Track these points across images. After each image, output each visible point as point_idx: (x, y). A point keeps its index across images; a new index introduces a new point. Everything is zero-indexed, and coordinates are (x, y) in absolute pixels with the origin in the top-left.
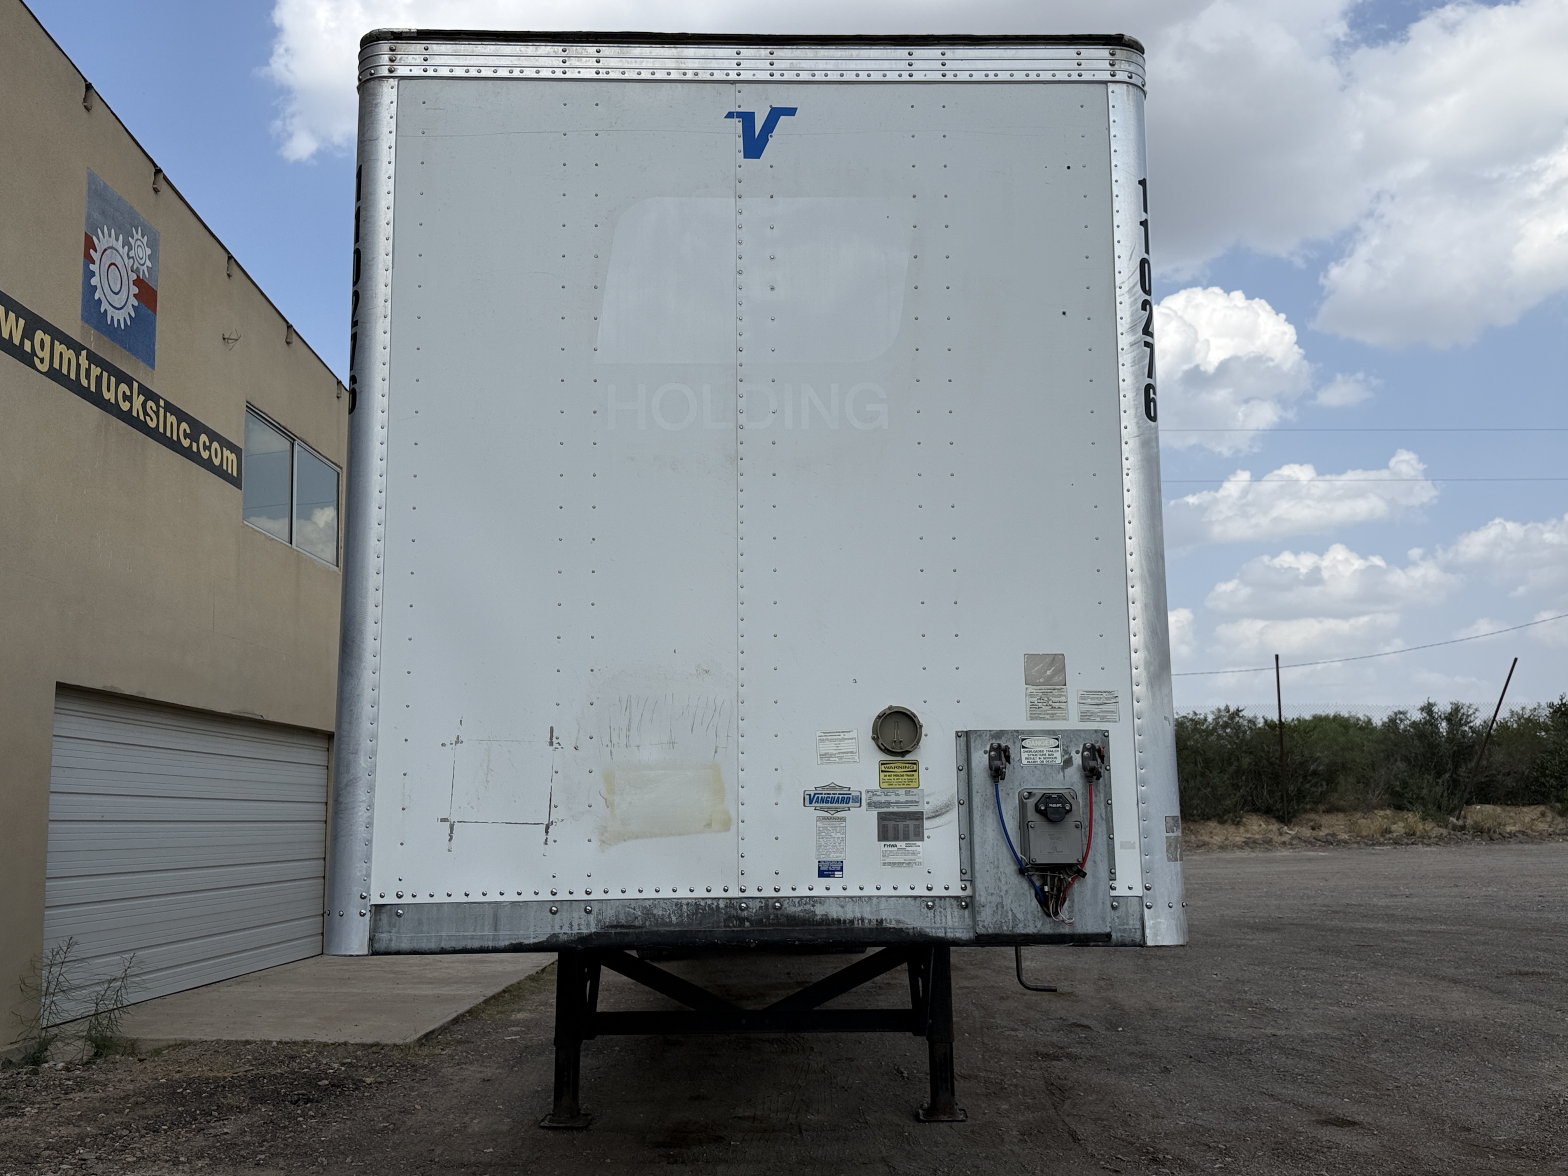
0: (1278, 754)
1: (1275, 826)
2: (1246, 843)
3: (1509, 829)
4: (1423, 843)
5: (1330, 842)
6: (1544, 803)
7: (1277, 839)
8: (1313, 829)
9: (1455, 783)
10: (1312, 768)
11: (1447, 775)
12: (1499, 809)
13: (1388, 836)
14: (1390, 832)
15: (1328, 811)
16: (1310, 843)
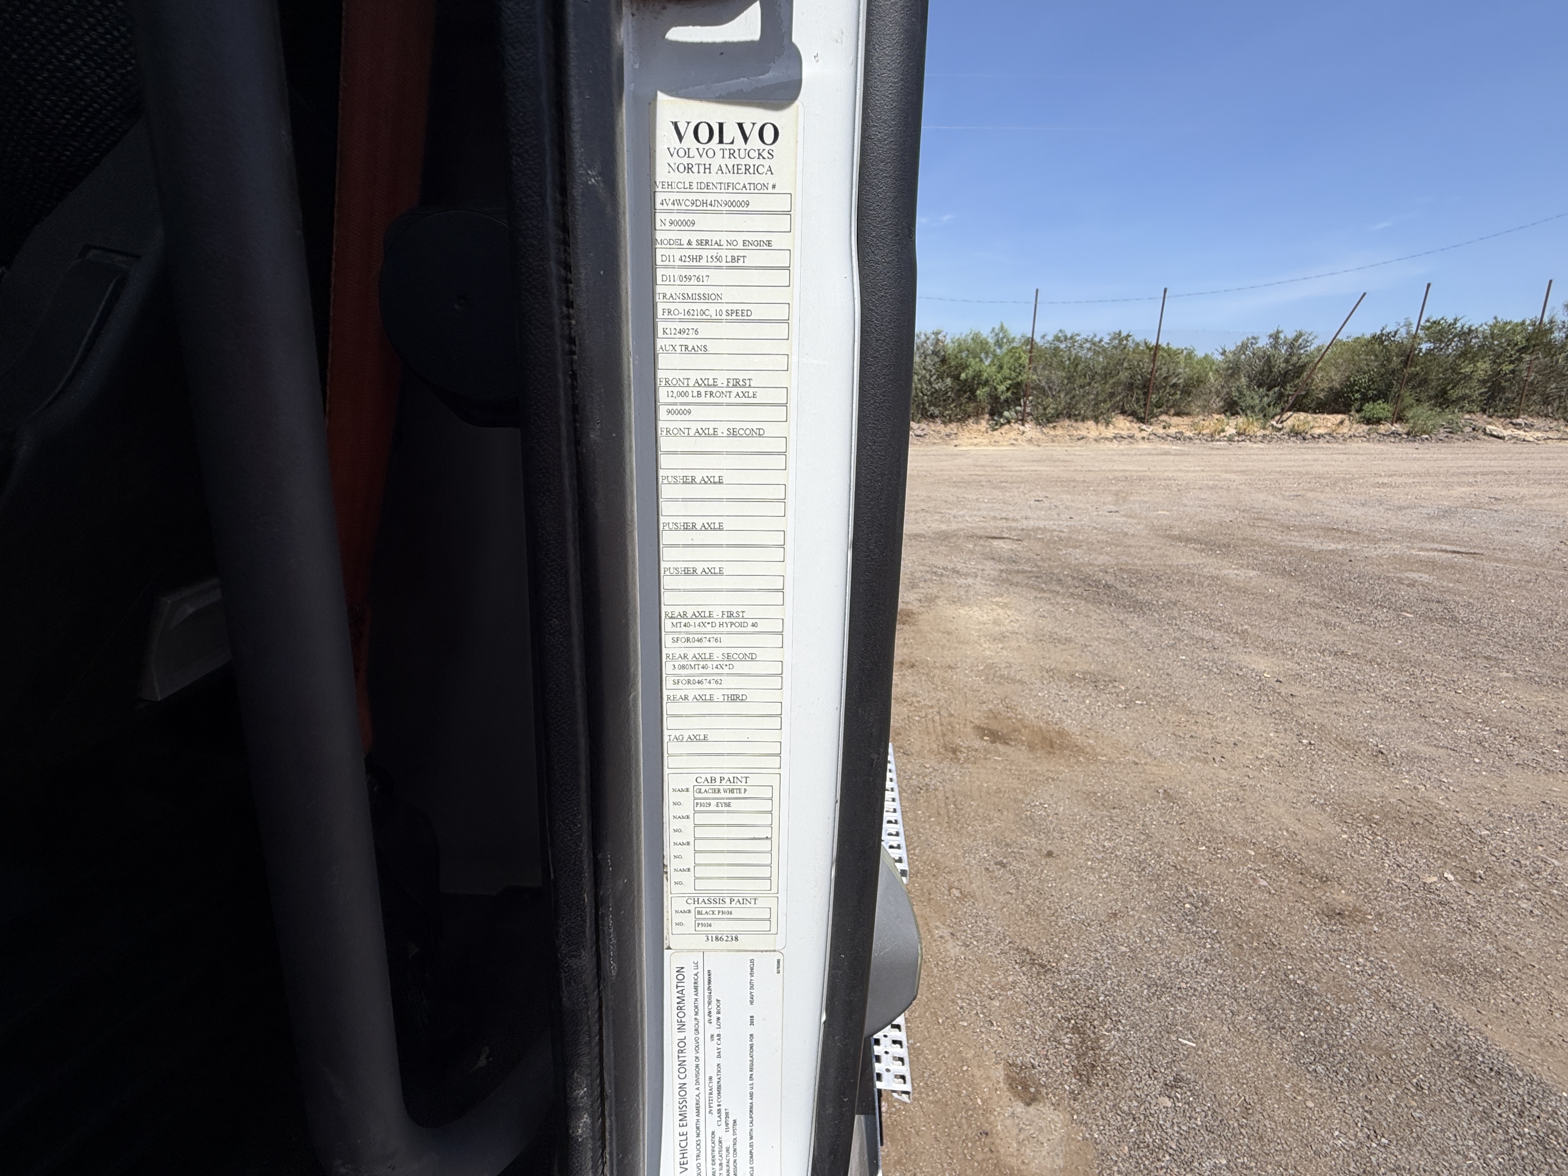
0: (1150, 370)
1: (1136, 425)
2: (1115, 438)
3: (1317, 431)
4: (1250, 441)
5: (1178, 438)
6: (1344, 413)
7: (1139, 435)
8: (1164, 428)
9: (1281, 396)
10: (1174, 381)
11: (1276, 389)
12: (1310, 417)
13: (1222, 434)
14: (1223, 431)
15: (1178, 414)
16: (1163, 438)
